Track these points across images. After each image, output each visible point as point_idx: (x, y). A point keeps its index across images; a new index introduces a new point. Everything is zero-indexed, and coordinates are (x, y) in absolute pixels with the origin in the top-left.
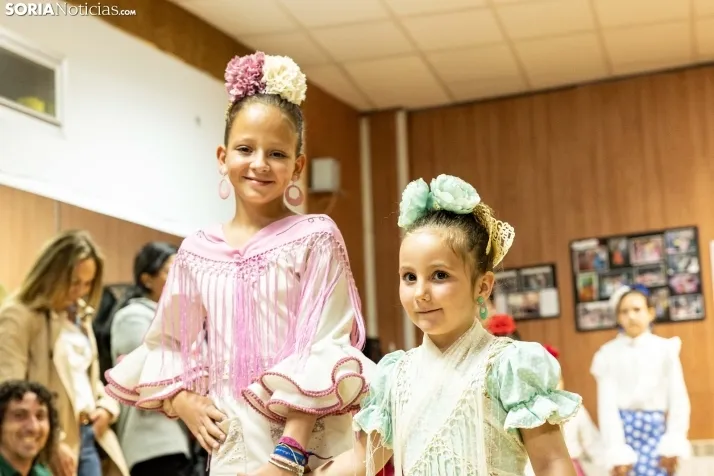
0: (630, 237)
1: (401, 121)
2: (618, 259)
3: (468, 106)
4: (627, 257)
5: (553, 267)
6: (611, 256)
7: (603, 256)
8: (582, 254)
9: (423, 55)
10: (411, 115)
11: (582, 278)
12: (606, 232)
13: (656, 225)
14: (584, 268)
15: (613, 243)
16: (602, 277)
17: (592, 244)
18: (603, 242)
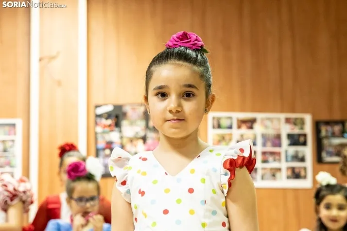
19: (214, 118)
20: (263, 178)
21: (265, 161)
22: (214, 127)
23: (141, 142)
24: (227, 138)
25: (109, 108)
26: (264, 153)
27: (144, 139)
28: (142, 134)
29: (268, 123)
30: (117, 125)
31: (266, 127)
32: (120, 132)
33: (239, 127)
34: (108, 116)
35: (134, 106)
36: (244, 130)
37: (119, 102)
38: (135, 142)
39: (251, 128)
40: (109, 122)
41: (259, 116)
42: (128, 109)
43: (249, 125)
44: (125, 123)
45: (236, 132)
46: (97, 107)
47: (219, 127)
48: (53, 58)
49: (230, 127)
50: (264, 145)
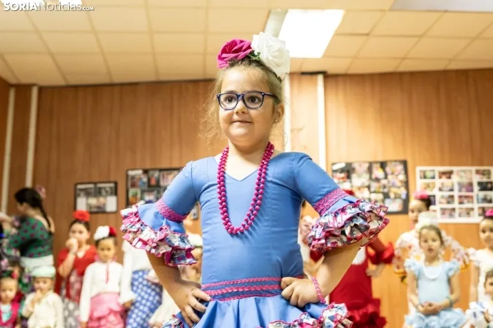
0: (161, 170)
1: (35, 92)
2: (153, 182)
3: (76, 87)
4: (158, 181)
5: (116, 184)
6: (149, 180)
7: (145, 180)
8: (133, 178)
9: (52, 55)
10: (42, 90)
11: (132, 191)
12: (148, 166)
13: (175, 165)
14: (133, 185)
15: (151, 173)
16: (143, 192)
17: (140, 172)
18: (146, 172)
19: (421, 171)
20: (460, 216)
21: (461, 203)
22: (421, 178)
23: (366, 189)
24: (431, 186)
25: (342, 165)
26: (460, 197)
27: (369, 187)
28: (367, 184)
29: (462, 174)
30: (349, 177)
31: (461, 177)
32: (351, 182)
33: (440, 177)
34: (342, 171)
35: (361, 163)
36: (444, 180)
37: (350, 161)
38: (362, 189)
39: (449, 178)
40: (343, 175)
41: (455, 169)
42: (356, 166)
43: (448, 175)
44: (354, 176)
45: (438, 182)
46: (333, 164)
47: (425, 177)
48: (300, 130)
49: (433, 178)
50: (460, 190)
